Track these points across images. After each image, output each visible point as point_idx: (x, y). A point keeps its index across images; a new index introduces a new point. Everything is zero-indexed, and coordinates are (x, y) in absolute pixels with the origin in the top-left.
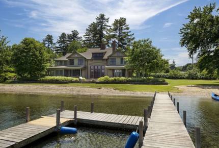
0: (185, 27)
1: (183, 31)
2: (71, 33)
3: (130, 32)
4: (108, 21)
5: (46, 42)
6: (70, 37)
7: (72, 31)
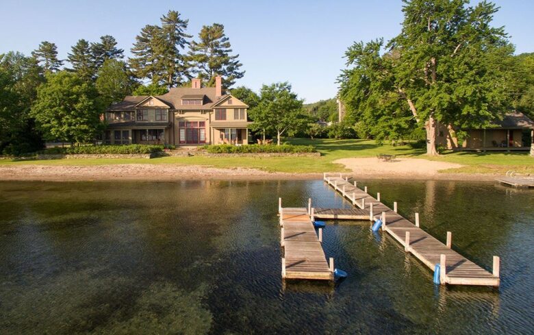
0: (344, 74)
1: (341, 78)
2: (101, 42)
3: (231, 51)
4: (185, 27)
5: (40, 58)
6: (98, 50)
7: (102, 38)
